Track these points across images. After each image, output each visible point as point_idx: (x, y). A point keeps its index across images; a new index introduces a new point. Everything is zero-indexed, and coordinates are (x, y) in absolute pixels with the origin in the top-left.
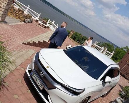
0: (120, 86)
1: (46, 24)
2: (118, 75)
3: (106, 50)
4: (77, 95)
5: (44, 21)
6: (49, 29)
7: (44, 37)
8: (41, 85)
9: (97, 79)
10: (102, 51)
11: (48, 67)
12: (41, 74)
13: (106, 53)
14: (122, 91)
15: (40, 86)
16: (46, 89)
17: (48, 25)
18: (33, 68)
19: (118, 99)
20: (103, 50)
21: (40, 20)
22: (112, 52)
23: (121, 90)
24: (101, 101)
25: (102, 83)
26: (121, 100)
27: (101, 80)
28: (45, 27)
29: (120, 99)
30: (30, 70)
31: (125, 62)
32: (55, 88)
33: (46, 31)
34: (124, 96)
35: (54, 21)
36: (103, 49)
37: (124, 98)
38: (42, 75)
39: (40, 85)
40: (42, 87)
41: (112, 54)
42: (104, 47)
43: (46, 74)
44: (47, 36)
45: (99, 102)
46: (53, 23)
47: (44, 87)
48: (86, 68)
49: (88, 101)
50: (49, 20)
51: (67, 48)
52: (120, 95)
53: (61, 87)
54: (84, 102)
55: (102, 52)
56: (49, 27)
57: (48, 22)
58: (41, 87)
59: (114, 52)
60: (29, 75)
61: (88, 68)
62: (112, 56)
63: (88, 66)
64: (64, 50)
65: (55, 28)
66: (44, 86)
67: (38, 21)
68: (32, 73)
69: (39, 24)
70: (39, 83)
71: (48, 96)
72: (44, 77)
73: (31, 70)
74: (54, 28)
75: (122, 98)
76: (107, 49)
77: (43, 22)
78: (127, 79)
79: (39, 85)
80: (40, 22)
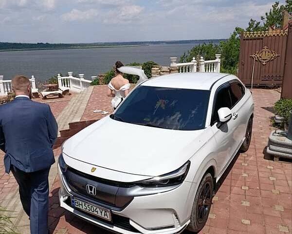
0: (268, 109)
1: (57, 88)
2: (243, 93)
3: (203, 61)
4: (182, 182)
5: (50, 85)
6: (70, 94)
7: (67, 118)
8: (103, 212)
9: (203, 127)
10: (195, 68)
11: (93, 170)
12: (90, 191)
13: (206, 66)
14: (275, 117)
15: (103, 216)
16: (116, 212)
17: (63, 88)
18: (70, 190)
19: (273, 135)
20: (198, 65)
21: (41, 89)
22: (215, 58)
23: (273, 115)
24: (245, 161)
25: (218, 128)
26: (278, 133)
27: (212, 124)
28: (60, 96)
29: (275, 133)
30: (67, 198)
31: (250, 59)
32: (132, 197)
33: (66, 101)
34: (283, 123)
35: (71, 73)
36: (196, 64)
37: (285, 125)
38: (93, 192)
39: (101, 213)
40: (108, 214)
41: (218, 60)
42: (194, 58)
43: (98, 186)
44: (71, 110)
45: (243, 164)
46: (71, 77)
47: (111, 212)
48: (176, 118)
49: (215, 179)
50: (60, 78)
51: (115, 109)
52: (276, 125)
53: (140, 188)
54: (207, 185)
55: (198, 70)
56: (67, 91)
57: (60, 82)
58: (106, 217)
59: (218, 56)
60: (71, 210)
61: (179, 116)
62: (219, 64)
63: (178, 113)
64: (112, 117)
65: (81, 83)
66: (111, 210)
67: (39, 94)
68: (73, 202)
69: (45, 98)
70: (98, 210)
71: (131, 223)
72: (99, 192)
73: (69, 197)
74: (79, 85)
75: (282, 128)
76: (202, 57)
77: (51, 89)
78: (273, 88)
79: (99, 214)
80: (44, 93)
